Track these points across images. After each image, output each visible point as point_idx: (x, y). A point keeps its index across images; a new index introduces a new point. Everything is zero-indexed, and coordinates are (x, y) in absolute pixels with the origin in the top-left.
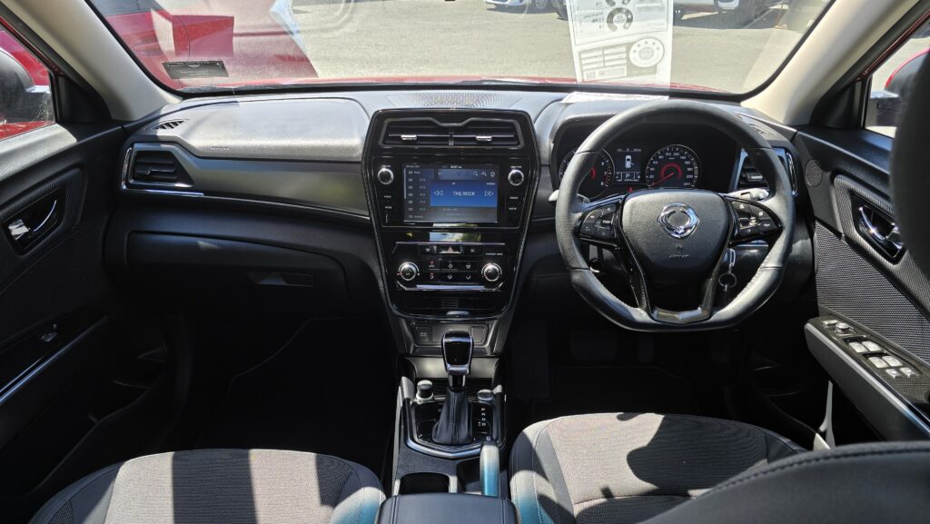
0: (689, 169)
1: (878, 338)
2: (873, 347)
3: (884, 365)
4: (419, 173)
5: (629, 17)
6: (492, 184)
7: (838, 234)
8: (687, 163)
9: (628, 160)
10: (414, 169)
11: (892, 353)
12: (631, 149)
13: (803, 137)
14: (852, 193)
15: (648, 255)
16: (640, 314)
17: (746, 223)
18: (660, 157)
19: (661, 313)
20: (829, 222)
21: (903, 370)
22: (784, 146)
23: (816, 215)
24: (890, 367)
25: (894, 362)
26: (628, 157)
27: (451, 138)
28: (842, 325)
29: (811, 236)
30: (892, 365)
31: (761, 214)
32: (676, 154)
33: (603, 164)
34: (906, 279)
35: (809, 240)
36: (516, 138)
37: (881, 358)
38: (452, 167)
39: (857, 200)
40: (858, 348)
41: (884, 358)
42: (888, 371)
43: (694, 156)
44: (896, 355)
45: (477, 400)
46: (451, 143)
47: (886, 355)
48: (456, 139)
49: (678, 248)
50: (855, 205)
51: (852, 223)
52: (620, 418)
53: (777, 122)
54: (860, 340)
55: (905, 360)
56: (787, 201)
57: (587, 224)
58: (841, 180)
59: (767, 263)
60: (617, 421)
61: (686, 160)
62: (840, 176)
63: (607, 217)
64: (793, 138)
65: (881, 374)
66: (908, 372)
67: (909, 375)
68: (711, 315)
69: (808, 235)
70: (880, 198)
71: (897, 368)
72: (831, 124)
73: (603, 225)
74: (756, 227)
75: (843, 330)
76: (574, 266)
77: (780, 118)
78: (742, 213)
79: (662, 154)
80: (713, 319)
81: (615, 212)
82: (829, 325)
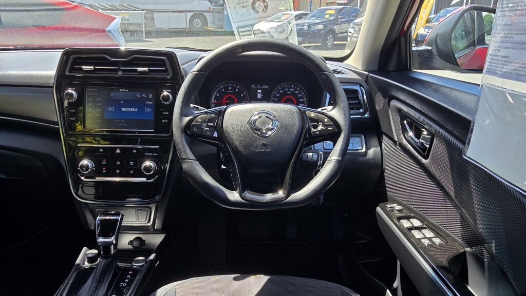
0: (301, 100)
1: (421, 216)
2: (416, 223)
3: (422, 236)
4: (96, 94)
5: (266, 4)
6: (150, 103)
7: (395, 142)
8: (299, 95)
9: (259, 93)
10: (94, 92)
11: (429, 227)
12: (261, 86)
13: (371, 76)
14: (399, 111)
15: (241, 149)
16: (234, 196)
17: (315, 127)
18: (281, 91)
19: (249, 195)
20: (389, 134)
21: (434, 239)
22: (360, 83)
23: (382, 130)
24: (425, 238)
25: (429, 234)
26: (259, 91)
27: (119, 70)
28: (398, 207)
29: (381, 145)
30: (427, 236)
31: (326, 120)
32: (292, 90)
33: (242, 95)
34: (433, 170)
35: (379, 148)
36: (166, 71)
37: (420, 231)
38: (121, 90)
39: (403, 116)
40: (406, 224)
41: (423, 231)
42: (423, 240)
43: (303, 91)
44: (431, 228)
45: (132, 265)
46: (120, 73)
47: (425, 228)
48: (123, 70)
49: (263, 144)
50: (402, 119)
51: (401, 133)
52: (236, 279)
53: (356, 68)
54: (408, 218)
55: (437, 233)
56: (344, 111)
57: (194, 125)
58: (394, 103)
59: (331, 157)
60: (233, 281)
61: (299, 94)
62: (393, 100)
63: (210, 120)
64: (367, 79)
65: (417, 244)
66: (437, 241)
67: (438, 243)
68: (288, 196)
69: (378, 144)
70: (414, 112)
71: (430, 239)
72: (390, 68)
73: (208, 126)
74: (323, 130)
75: (398, 211)
76: (184, 157)
77: (359, 67)
78: (312, 120)
79: (283, 89)
80: (289, 199)
81: (218, 117)
82: (390, 208)
